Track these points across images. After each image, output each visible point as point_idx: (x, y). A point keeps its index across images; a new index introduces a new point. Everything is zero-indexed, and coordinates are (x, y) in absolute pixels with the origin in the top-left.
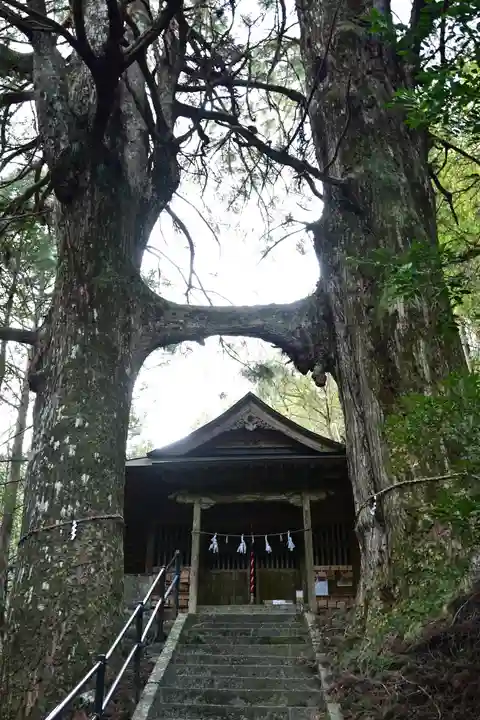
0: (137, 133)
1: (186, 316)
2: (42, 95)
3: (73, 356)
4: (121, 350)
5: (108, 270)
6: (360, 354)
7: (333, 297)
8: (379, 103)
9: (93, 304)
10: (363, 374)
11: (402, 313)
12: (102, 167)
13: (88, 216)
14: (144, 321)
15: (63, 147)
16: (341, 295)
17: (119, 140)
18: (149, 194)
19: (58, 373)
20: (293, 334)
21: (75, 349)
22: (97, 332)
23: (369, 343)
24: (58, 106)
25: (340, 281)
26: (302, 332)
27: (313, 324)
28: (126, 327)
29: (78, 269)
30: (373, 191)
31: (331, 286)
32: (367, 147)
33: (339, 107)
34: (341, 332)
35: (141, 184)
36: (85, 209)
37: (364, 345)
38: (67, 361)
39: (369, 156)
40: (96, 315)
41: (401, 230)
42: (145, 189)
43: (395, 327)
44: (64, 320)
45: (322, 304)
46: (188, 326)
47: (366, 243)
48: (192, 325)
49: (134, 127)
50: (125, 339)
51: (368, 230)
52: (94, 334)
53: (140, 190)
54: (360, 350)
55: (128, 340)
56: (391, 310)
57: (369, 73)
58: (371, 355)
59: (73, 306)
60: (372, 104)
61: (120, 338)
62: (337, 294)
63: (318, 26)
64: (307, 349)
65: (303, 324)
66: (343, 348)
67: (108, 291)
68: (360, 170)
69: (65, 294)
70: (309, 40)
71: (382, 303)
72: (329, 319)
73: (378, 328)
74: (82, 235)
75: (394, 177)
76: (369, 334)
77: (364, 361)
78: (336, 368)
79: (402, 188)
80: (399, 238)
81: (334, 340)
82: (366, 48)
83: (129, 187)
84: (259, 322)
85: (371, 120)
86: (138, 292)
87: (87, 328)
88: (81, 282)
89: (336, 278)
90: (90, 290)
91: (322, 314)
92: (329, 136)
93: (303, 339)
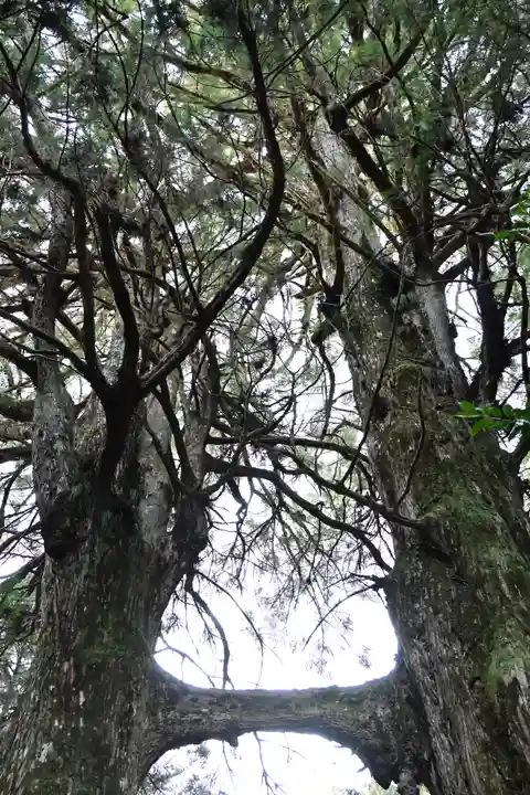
0: (156, 486)
1: (211, 703)
2: (41, 434)
3: (43, 759)
4: (116, 752)
5: (105, 640)
6: (468, 746)
7: (420, 671)
8: (455, 439)
9: (80, 684)
10: (475, 780)
11: (523, 680)
12: (107, 515)
13: (84, 573)
14: (151, 711)
15: (59, 490)
16: (431, 667)
17: (134, 493)
18: (169, 552)
19: (17, 785)
20: (365, 725)
21: (47, 748)
22: (81, 724)
23: (481, 730)
24: (59, 446)
25: (428, 647)
26: (379, 725)
27: (394, 713)
28: (125, 718)
29: (65, 640)
30: (461, 531)
31: (415, 657)
32: (446, 483)
33: (405, 443)
34: (435, 720)
35: (159, 540)
36: (81, 563)
37: (472, 734)
38: (33, 766)
39: (451, 493)
40: (82, 700)
41: (505, 576)
42: (163, 547)
43: (518, 703)
44: (36, 709)
45: (403, 682)
46: (215, 717)
47: (458, 595)
48: (221, 717)
49: (155, 481)
50: (121, 735)
51: (459, 578)
52: (77, 728)
53: (157, 548)
54: (468, 742)
55: (125, 738)
56: (507, 680)
57: (438, 408)
58: (486, 748)
59: (51, 687)
60: (448, 439)
61: (114, 735)
62: (424, 665)
63: (374, 367)
64: (387, 750)
65: (380, 712)
66: (440, 741)
67: (101, 667)
68: (440, 508)
69: (42, 674)
70: (363, 383)
71: (493, 670)
72: (416, 703)
73: (491, 707)
74: (74, 594)
75: (487, 515)
76: (478, 718)
77: (474, 759)
78: (433, 774)
79: (498, 527)
80: (504, 586)
81: (426, 731)
82: (432, 386)
83: (143, 542)
84: (316, 711)
85: (448, 456)
86: (145, 672)
87: (69, 718)
88: (66, 656)
89: (421, 645)
90: (77, 667)
91: (405, 696)
92: (396, 476)
93: (381, 734)
